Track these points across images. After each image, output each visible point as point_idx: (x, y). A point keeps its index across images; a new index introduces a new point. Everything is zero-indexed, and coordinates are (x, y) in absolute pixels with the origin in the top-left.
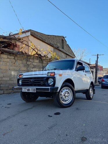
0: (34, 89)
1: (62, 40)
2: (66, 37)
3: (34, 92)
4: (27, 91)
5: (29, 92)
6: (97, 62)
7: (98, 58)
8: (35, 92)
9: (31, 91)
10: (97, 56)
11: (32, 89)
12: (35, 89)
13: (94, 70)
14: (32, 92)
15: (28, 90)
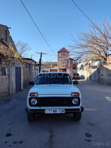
0: (62, 110)
1: (6, 30)
2: (10, 28)
3: (62, 113)
4: (52, 112)
5: (56, 113)
6: (40, 60)
7: (41, 56)
8: (64, 112)
9: (58, 112)
10: (41, 54)
11: (60, 110)
12: (64, 110)
13: (38, 68)
14: (60, 113)
15: (54, 112)
